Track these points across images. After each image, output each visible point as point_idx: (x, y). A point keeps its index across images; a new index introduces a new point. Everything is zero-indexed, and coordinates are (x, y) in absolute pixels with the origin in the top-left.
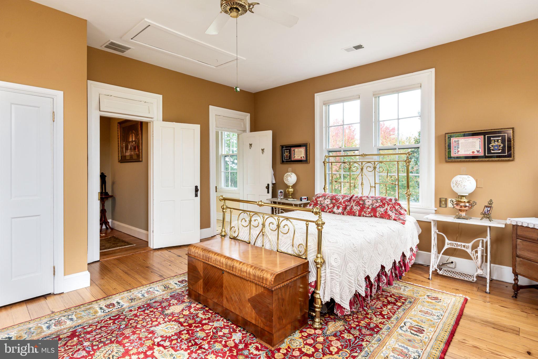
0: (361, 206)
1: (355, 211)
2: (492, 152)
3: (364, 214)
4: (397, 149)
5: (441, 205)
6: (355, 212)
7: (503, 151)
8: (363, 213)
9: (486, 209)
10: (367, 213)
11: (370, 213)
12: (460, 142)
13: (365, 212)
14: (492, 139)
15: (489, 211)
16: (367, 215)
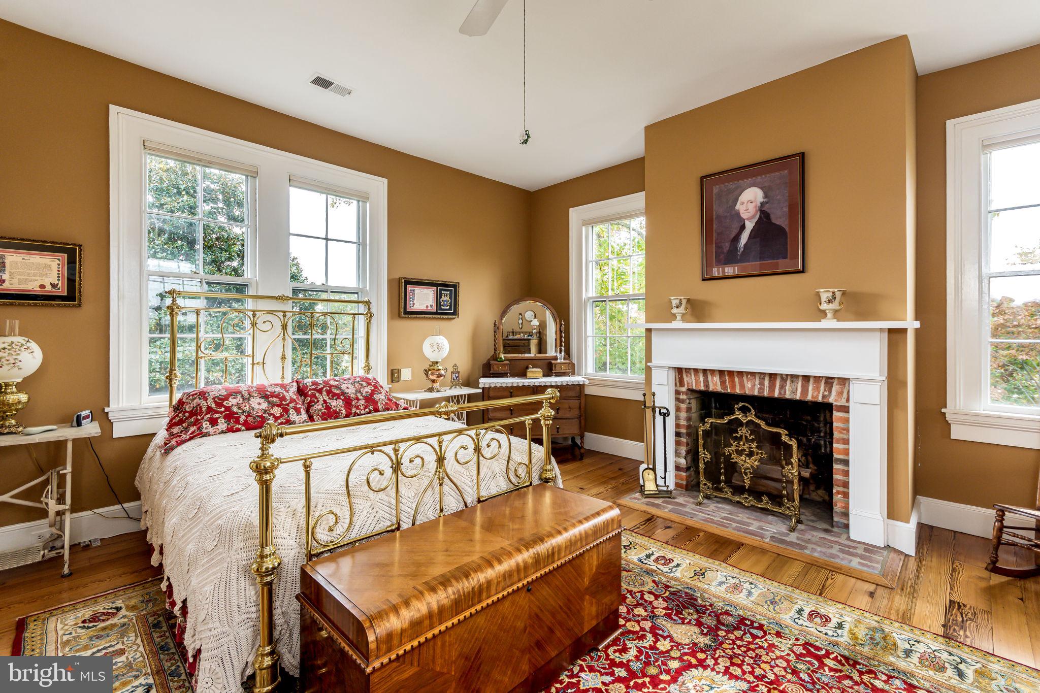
0: (342, 397)
1: (338, 409)
2: (443, 307)
3: (358, 411)
4: (329, 291)
5: (394, 379)
6: (338, 411)
7: (450, 309)
8: (354, 410)
9: (454, 376)
10: (362, 407)
11: (366, 407)
12: (416, 292)
13: (357, 408)
14: (443, 292)
15: (458, 376)
16: (363, 412)
